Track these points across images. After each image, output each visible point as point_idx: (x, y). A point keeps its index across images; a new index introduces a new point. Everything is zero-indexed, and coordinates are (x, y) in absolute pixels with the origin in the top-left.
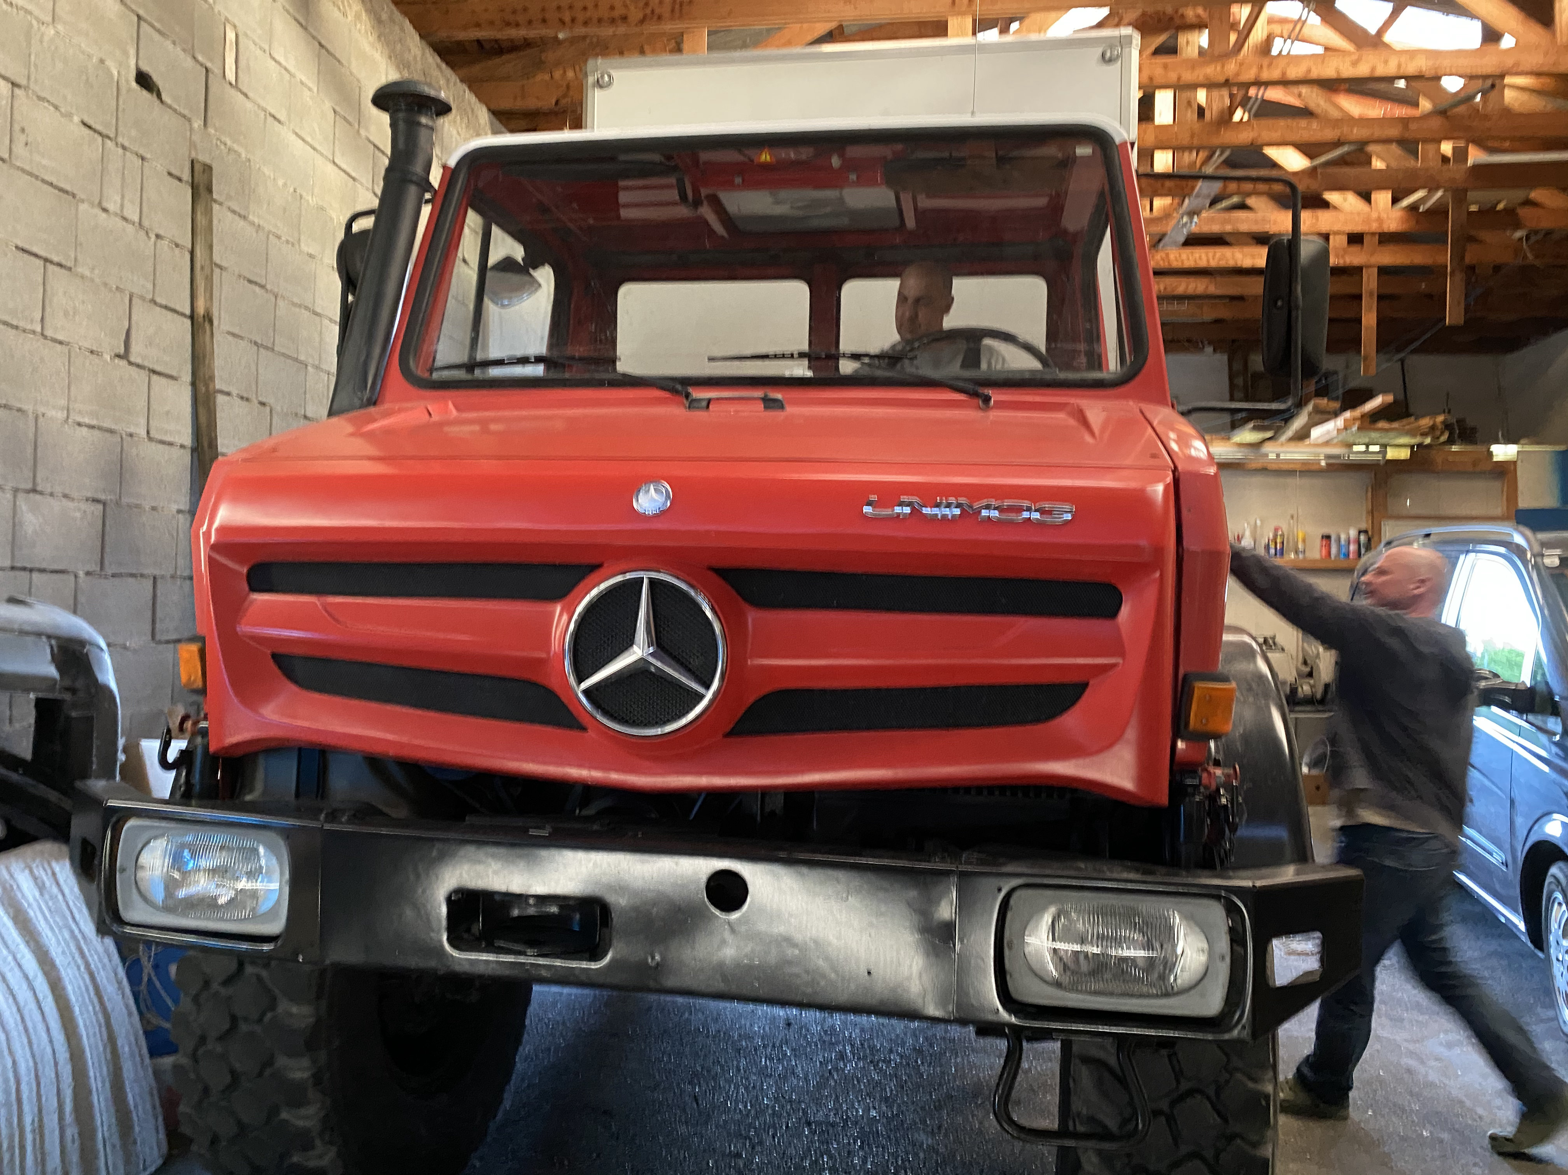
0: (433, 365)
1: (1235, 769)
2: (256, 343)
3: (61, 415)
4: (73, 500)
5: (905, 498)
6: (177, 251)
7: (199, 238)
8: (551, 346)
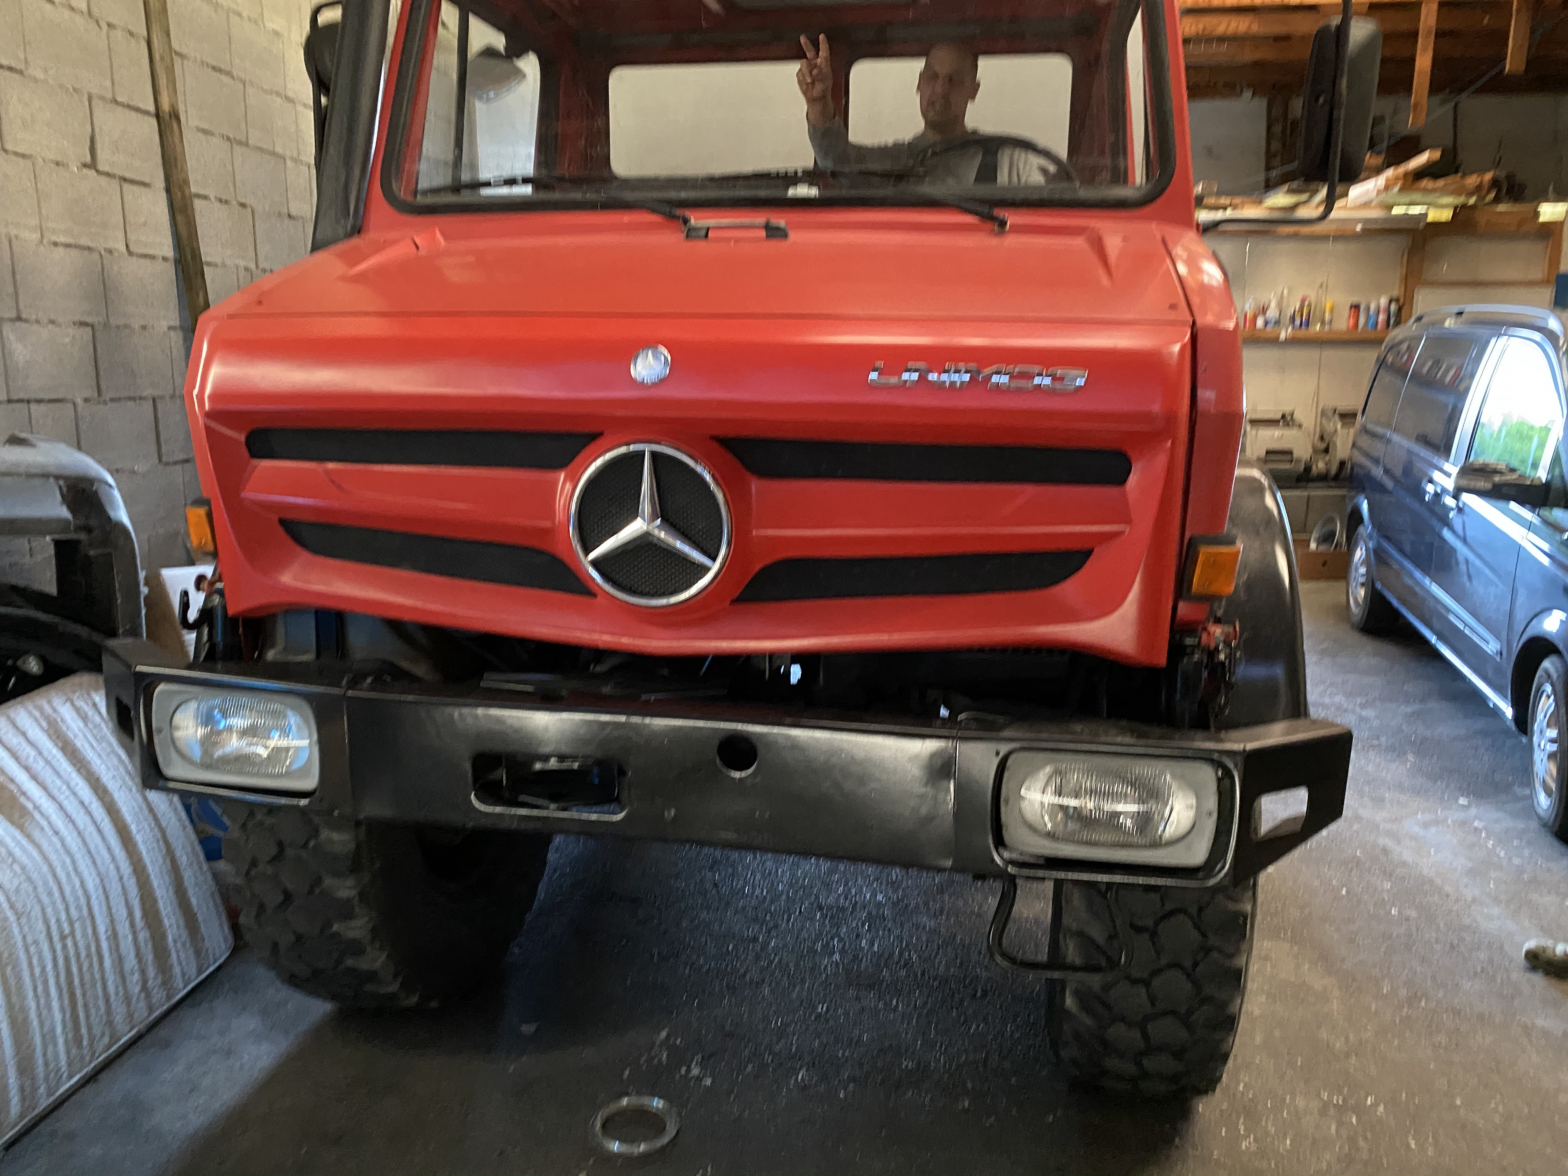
0: (416, 187)
1: (1235, 628)
2: (228, 139)
3: (36, 236)
4: (60, 325)
5: (911, 364)
6: (133, 41)
7: (154, 26)
8: (538, 164)
